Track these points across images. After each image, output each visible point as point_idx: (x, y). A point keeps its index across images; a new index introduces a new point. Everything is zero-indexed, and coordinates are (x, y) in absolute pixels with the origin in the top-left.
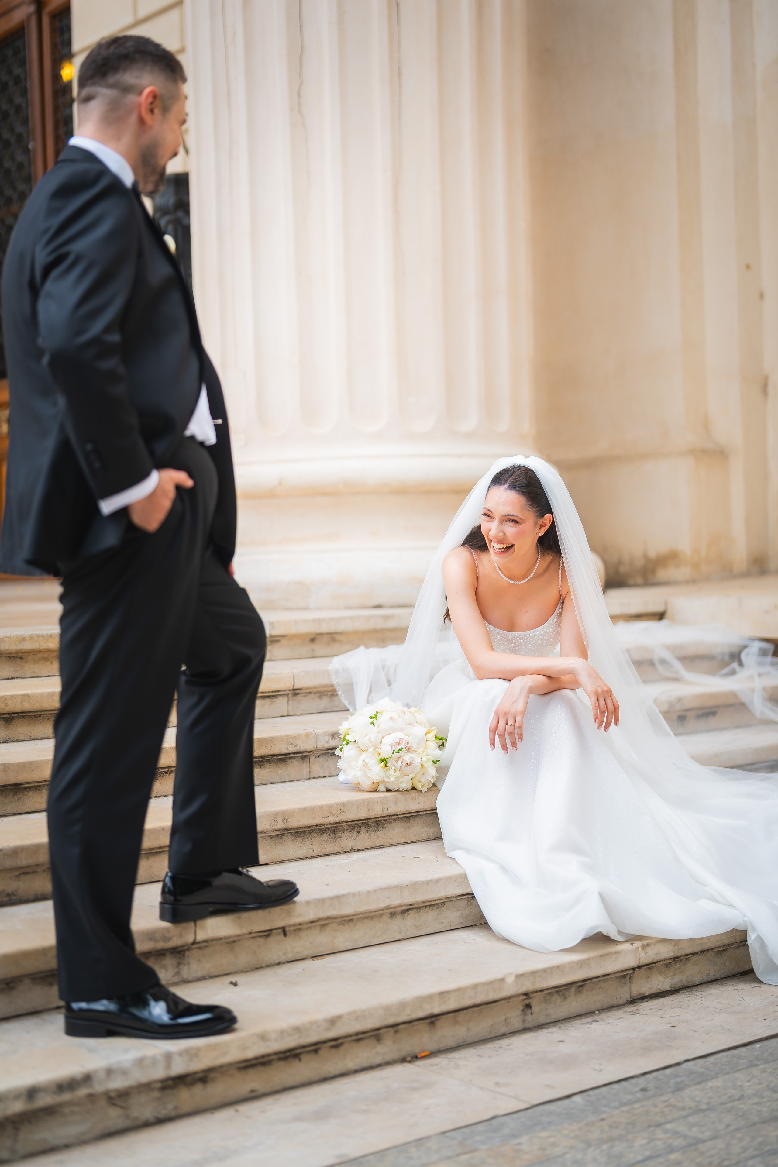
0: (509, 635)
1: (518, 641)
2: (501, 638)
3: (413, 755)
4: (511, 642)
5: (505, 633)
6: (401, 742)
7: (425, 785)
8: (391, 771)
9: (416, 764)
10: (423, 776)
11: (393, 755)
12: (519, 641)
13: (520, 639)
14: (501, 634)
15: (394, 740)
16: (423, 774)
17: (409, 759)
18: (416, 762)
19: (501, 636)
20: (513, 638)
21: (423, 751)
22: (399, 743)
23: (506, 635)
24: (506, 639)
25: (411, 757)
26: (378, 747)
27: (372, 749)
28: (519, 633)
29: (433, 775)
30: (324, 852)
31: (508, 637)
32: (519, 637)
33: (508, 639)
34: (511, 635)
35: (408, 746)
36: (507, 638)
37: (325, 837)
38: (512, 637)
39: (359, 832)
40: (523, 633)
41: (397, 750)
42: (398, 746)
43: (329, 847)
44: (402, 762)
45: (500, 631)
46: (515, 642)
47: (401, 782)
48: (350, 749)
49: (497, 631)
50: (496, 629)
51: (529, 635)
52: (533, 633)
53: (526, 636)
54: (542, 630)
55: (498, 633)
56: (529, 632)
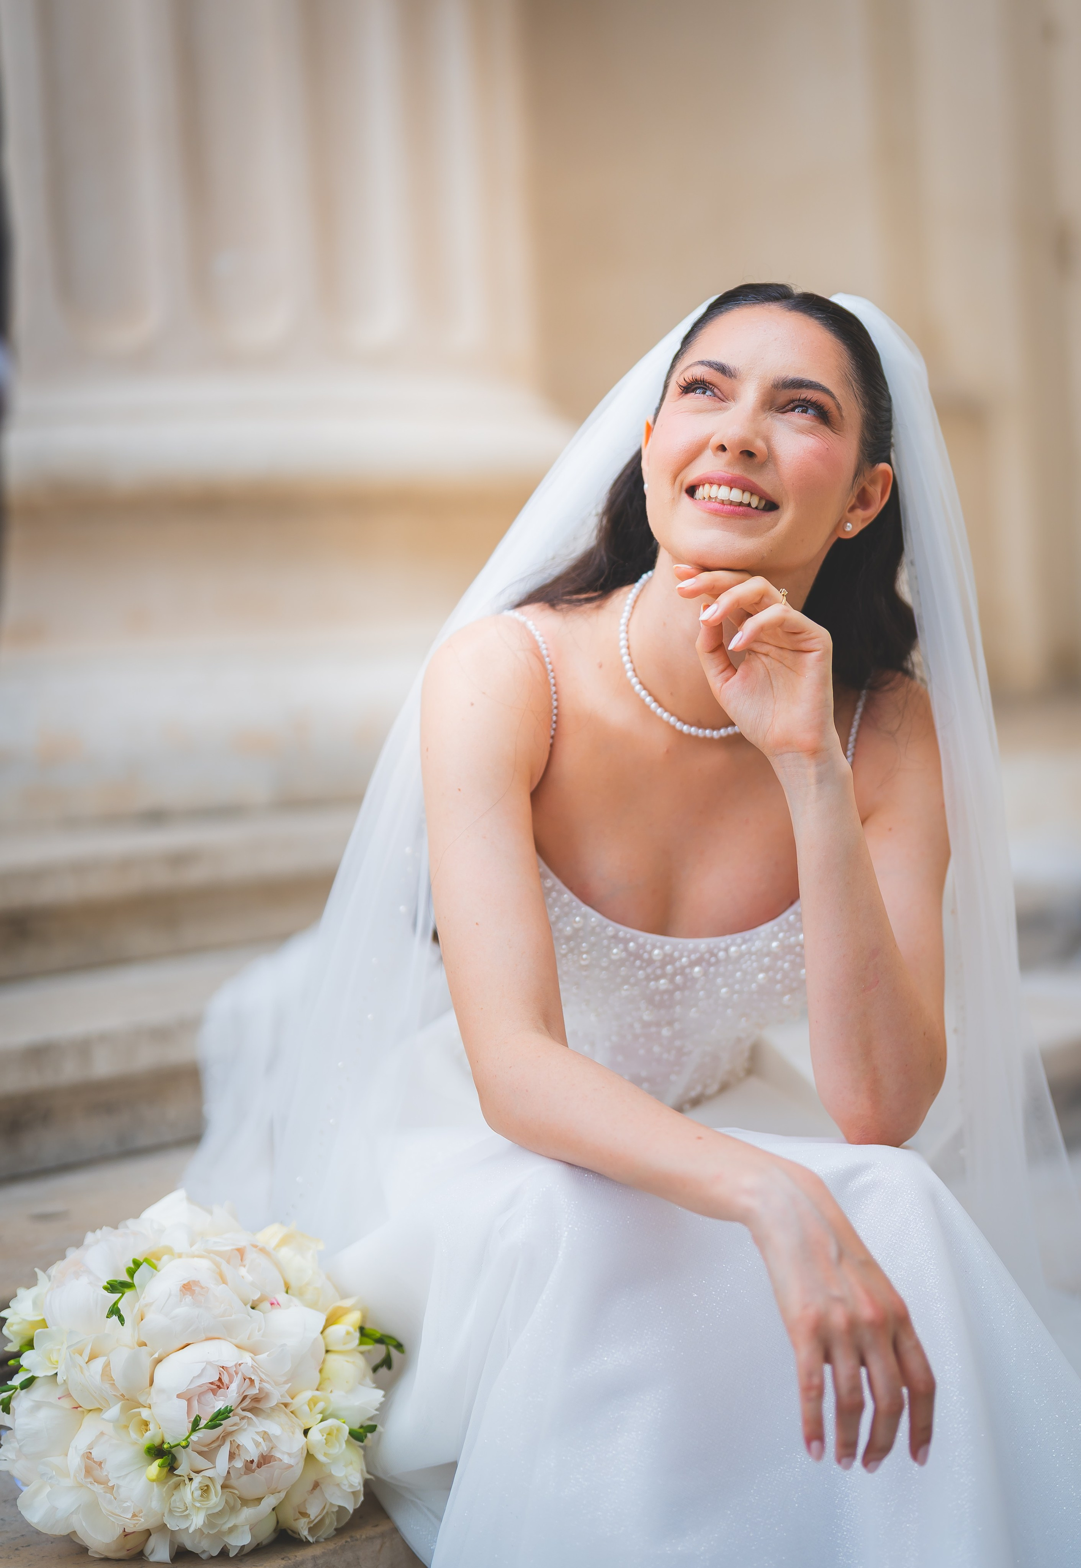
0: (654, 947)
1: (683, 968)
2: (624, 955)
3: (273, 1427)
4: (659, 972)
5: (641, 940)
6: (225, 1379)
7: (327, 1521)
8: (190, 1492)
9: (286, 1460)
10: (317, 1491)
11: (194, 1437)
12: (688, 970)
13: (692, 964)
14: (626, 941)
15: (199, 1376)
16: (316, 1485)
17: (257, 1444)
18: (283, 1453)
19: (626, 949)
20: (668, 959)
21: (313, 1402)
22: (219, 1385)
23: (643, 946)
24: (643, 960)
25: (265, 1436)
26: (141, 1400)
27: (114, 1411)
28: (691, 943)
29: (351, 1486)
31: (650, 953)
32: (689, 957)
33: (650, 962)
34: (662, 948)
35: (254, 1391)
36: (646, 956)
38: (665, 955)
40: (703, 944)
41: (209, 1417)
42: (215, 1394)
44: (232, 1456)
45: (624, 931)
46: (675, 974)
47: (231, 1530)
48: (38, 1406)
49: (612, 928)
50: (606, 921)
51: (726, 950)
52: (740, 946)
53: (715, 955)
54: (774, 937)
55: (615, 937)
56: (728, 939)
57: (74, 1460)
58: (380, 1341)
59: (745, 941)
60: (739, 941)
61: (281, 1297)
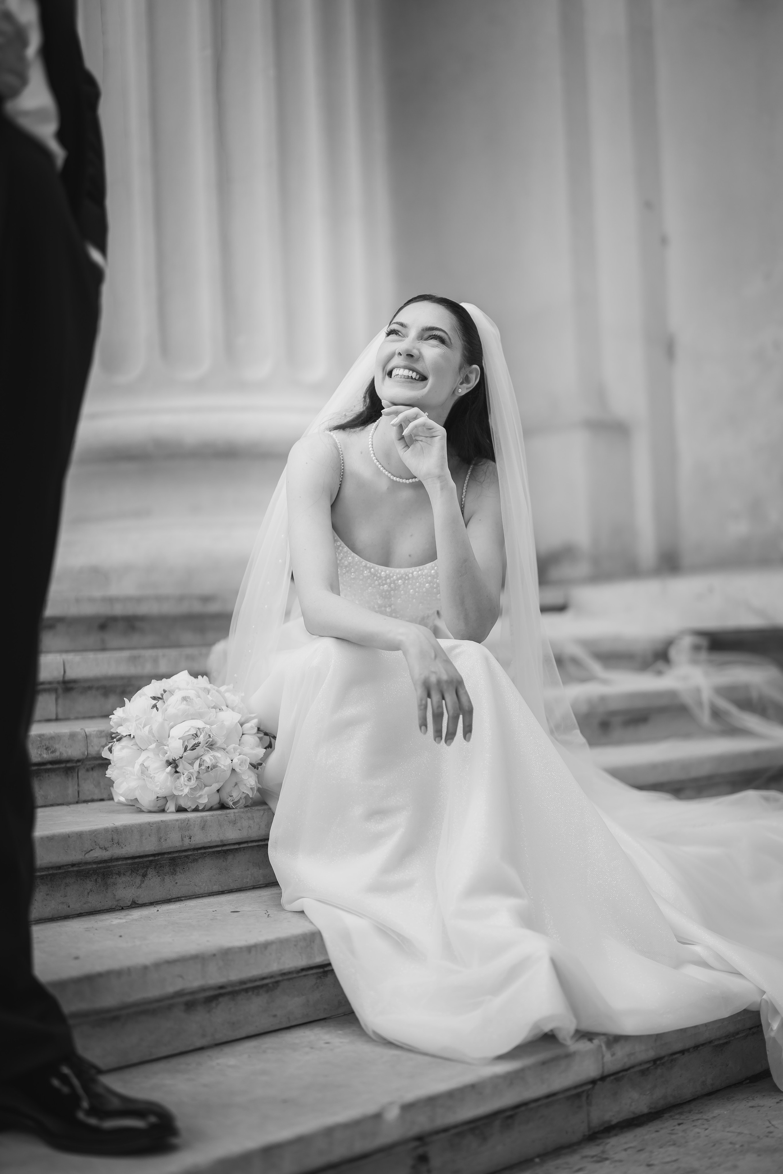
0: (382, 571)
1: (394, 581)
2: (369, 574)
3: (218, 754)
4: (384, 582)
5: (376, 568)
6: (199, 734)
7: (241, 801)
8: (183, 779)
9: (222, 767)
10: (236, 786)
11: (185, 754)
12: (396, 582)
13: (398, 579)
14: (370, 568)
15: (188, 731)
16: (236, 784)
17: (211, 760)
18: (222, 765)
19: (370, 572)
20: (388, 577)
21: (235, 749)
22: (195, 736)
23: (377, 571)
24: (377, 577)
25: (214, 757)
26: (165, 742)
27: (153, 746)
28: (398, 570)
29: (251, 785)
30: (87, 908)
31: (380, 574)
32: (397, 576)
33: (380, 577)
34: (385, 572)
35: (211, 739)
36: (378, 575)
37: (89, 885)
38: (387, 575)
39: (144, 876)
40: (402, 571)
41: (191, 746)
42: (194, 739)
43: (95, 901)
44: (200, 765)
45: (369, 564)
46: (390, 583)
47: (200, 796)
48: (123, 748)
49: (364, 562)
50: (362, 560)
51: (412, 573)
52: (418, 572)
53: (408, 576)
54: (433, 568)
55: (365, 566)
56: (413, 569)
57: (137, 767)
58: (266, 734)
59: (420, 570)
60: (418, 569)
61: (224, 708)
